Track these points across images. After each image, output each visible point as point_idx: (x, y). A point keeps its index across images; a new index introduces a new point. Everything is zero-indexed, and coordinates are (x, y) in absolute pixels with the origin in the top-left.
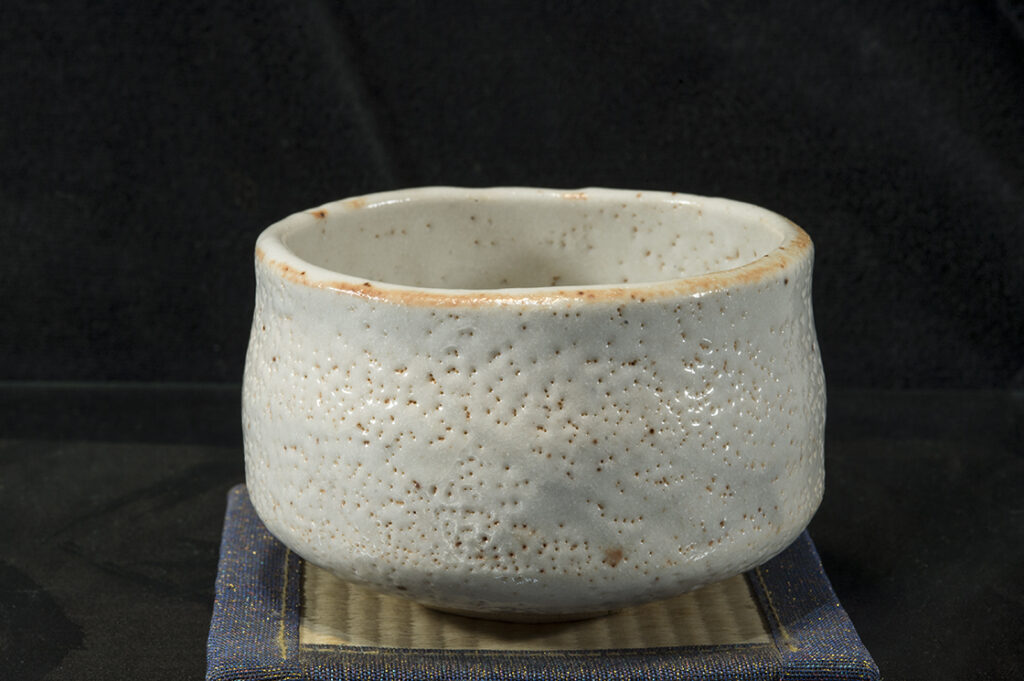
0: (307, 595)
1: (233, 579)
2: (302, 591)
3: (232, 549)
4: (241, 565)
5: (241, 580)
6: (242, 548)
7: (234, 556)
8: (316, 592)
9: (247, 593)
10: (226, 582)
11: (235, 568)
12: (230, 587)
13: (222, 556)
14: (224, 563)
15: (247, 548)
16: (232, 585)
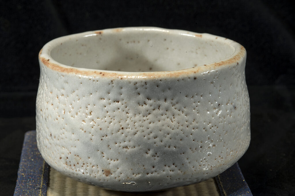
0: (51, 177)
1: (24, 171)
2: (49, 176)
3: (25, 158)
4: (27, 165)
5: (27, 172)
6: (28, 158)
7: (25, 161)
8: (54, 176)
9: (29, 177)
10: (22, 173)
11: (25, 166)
12: (23, 175)
13: (21, 161)
14: (21, 164)
15: (30, 158)
16: (23, 174)
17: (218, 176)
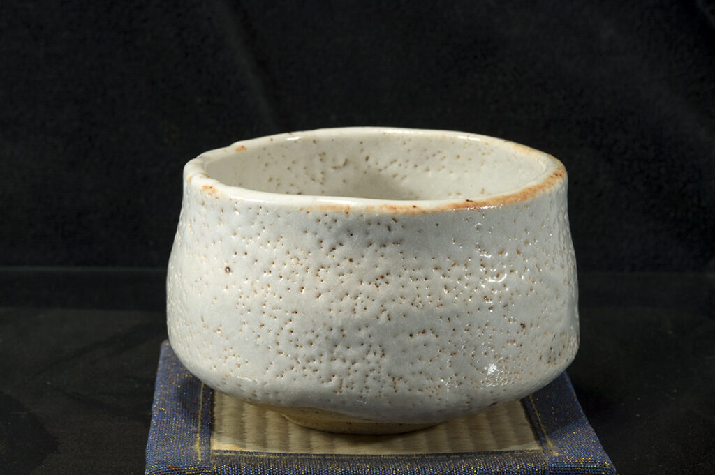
0: (216, 416)
1: (164, 405)
2: (212, 413)
3: (164, 384)
4: (170, 395)
5: (170, 405)
6: (170, 383)
7: (165, 389)
8: (223, 414)
9: (174, 414)
10: (159, 407)
11: (165, 396)
12: (162, 411)
13: (157, 389)
14: (157, 394)
15: (174, 383)
16: (163, 409)
17: (531, 397)
